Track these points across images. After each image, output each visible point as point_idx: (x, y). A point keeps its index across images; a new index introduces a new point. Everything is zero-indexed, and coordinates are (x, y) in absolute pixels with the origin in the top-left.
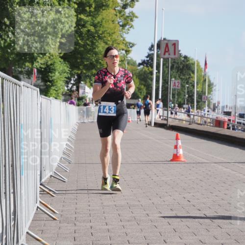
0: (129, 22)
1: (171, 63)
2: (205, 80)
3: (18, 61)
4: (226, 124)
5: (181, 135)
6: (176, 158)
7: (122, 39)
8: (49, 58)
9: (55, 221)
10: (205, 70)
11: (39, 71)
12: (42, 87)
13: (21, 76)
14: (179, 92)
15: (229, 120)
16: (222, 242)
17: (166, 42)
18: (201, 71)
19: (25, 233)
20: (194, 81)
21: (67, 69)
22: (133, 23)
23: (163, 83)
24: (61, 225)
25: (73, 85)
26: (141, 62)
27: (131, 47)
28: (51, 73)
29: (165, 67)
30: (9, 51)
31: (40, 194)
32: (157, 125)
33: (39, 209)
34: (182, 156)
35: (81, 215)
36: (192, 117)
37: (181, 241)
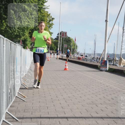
1: (64, 39)
2: (75, 45)
3: (16, 38)
4: (81, 59)
8: (26, 37)
11: (22, 41)
12: (23, 46)
13: (16, 42)
15: (82, 58)
17: (63, 32)
18: (74, 42)
19: (17, 93)
20: (71, 45)
22: (52, 26)
23: (62, 45)
26: (55, 38)
27: (52, 34)
28: (26, 41)
29: (62, 40)
30: (13, 34)
31: (22, 80)
32: (59, 59)
33: (22, 85)
34: (67, 69)
37: (67, 95)
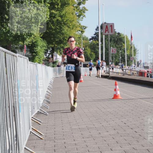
0: (83, 13)
1: (110, 37)
2: (132, 47)
3: (15, 41)
4: (146, 74)
5: (118, 82)
7: (78, 24)
8: (34, 38)
9: (42, 140)
10: (131, 41)
11: (28, 46)
12: (30, 57)
13: (17, 50)
14: (116, 56)
15: (148, 72)
16: (147, 148)
17: (106, 25)
18: (129, 41)
20: (124, 48)
21: (45, 45)
22: (85, 14)
23: (105, 50)
24: (46, 142)
25: (50, 54)
26: (91, 38)
27: (84, 29)
28: (35, 47)
29: (106, 40)
30: (9, 35)
31: (32, 123)
32: (103, 77)
33: (31, 133)
34: (119, 95)
35: (58, 136)
36: (124, 70)
37: (121, 149)
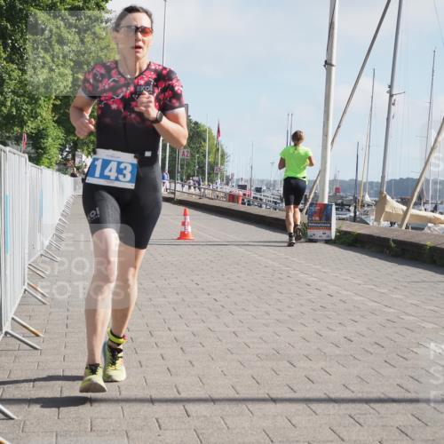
2: (218, 149)
3: (6, 124)
4: (241, 199)
5: (190, 211)
6: (183, 236)
8: (41, 122)
9: (44, 305)
10: (217, 138)
11: (30, 136)
12: (32, 155)
13: (9, 142)
14: (189, 163)
15: (244, 195)
16: (233, 330)
18: (213, 139)
19: (10, 319)
20: (205, 151)
21: (61, 135)
23: (170, 152)
24: (52, 310)
25: (69, 152)
28: (43, 138)
31: (28, 274)
33: (26, 292)
34: (190, 234)
37: (187, 329)
